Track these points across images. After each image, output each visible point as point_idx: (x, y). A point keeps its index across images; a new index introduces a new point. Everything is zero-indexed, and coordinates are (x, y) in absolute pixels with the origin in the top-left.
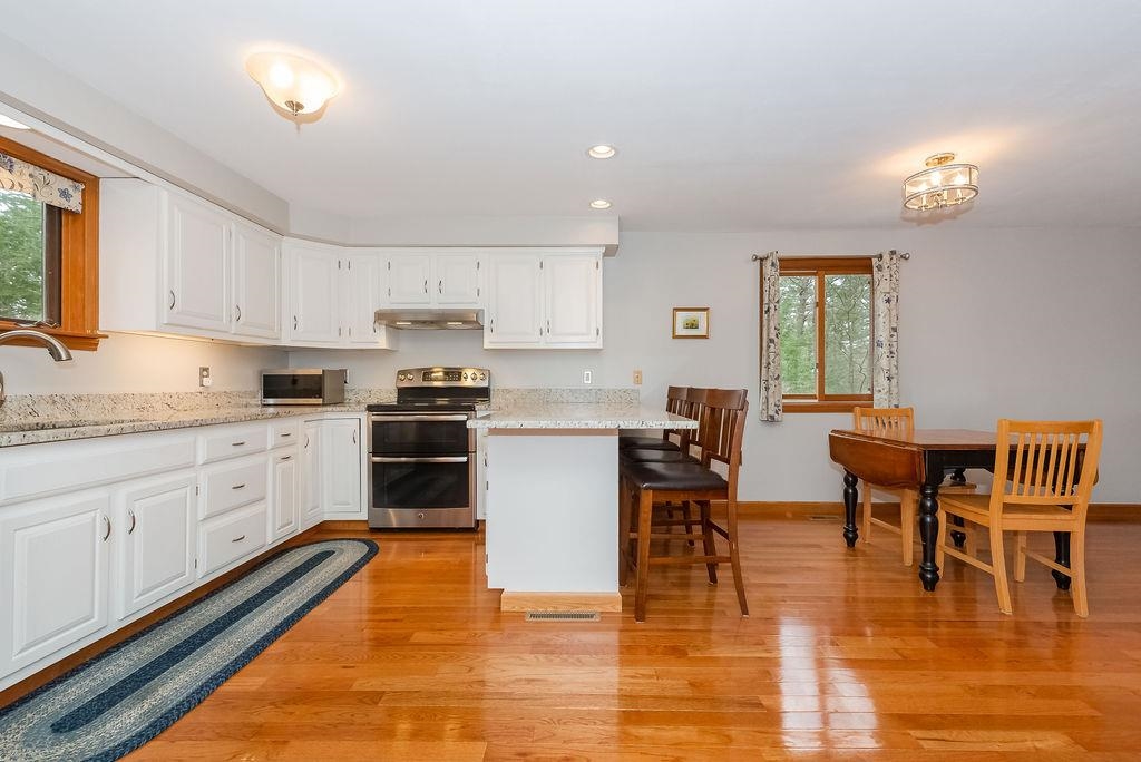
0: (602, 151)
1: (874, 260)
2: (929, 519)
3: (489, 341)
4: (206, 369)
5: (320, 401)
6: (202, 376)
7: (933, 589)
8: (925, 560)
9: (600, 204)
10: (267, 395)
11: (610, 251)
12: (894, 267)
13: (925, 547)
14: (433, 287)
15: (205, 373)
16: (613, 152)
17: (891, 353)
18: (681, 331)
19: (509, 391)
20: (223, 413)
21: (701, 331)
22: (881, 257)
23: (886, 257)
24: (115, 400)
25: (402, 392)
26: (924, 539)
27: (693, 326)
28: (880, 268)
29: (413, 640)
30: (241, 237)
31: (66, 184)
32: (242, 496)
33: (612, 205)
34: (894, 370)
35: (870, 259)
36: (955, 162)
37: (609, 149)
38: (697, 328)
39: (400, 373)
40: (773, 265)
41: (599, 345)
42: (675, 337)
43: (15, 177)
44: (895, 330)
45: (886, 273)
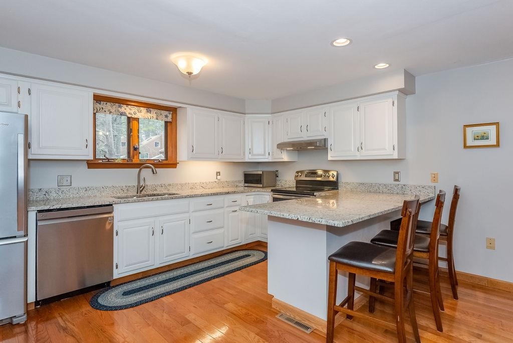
0: (342, 42)
3: (331, 156)
4: (219, 173)
5: (261, 186)
6: (217, 175)
9: (382, 66)
10: (246, 182)
14: (304, 129)
15: (218, 174)
16: (349, 42)
18: (470, 142)
20: (226, 190)
21: (491, 141)
24: (182, 185)
25: (298, 182)
27: (483, 137)
29: (226, 306)
30: (224, 119)
31: (166, 113)
32: (211, 225)
33: (390, 65)
37: (346, 40)
39: (297, 172)
41: (394, 157)
42: (466, 147)
43: (151, 115)
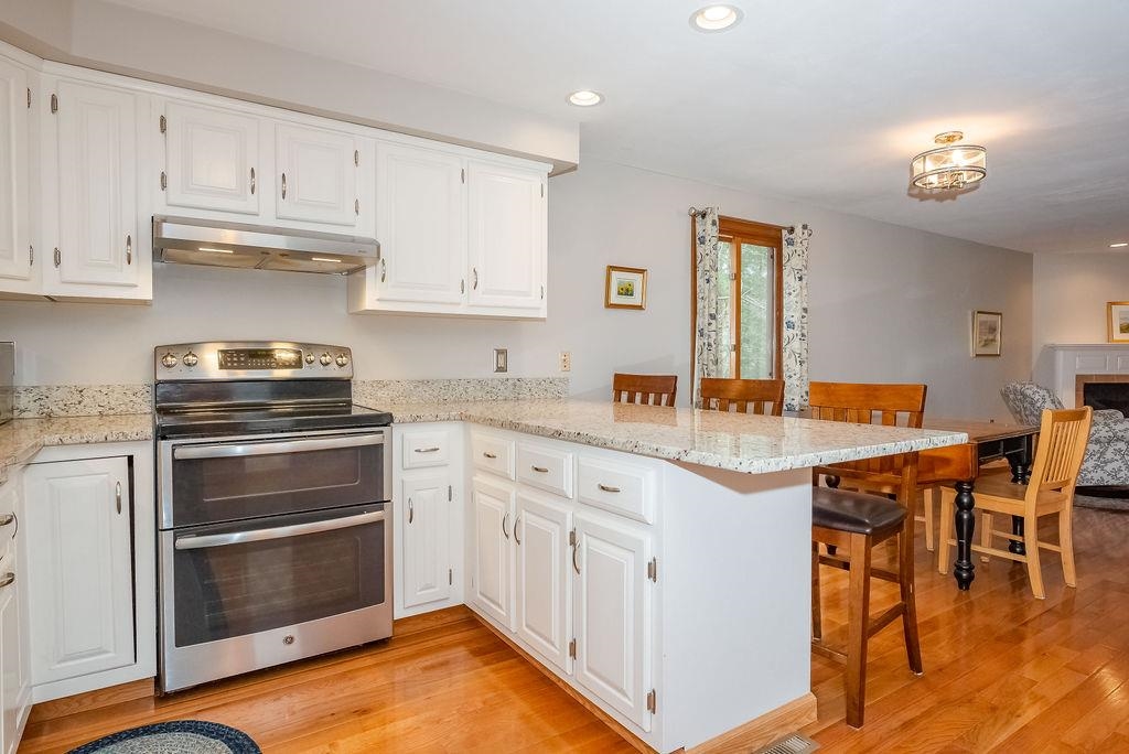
1: (784, 232)
2: (965, 517)
3: (373, 296)
7: (967, 588)
8: (961, 558)
11: (560, 170)
12: (805, 243)
13: (960, 545)
17: (803, 335)
18: (615, 299)
19: (382, 384)
21: (635, 300)
22: (792, 230)
23: (798, 230)
26: (960, 536)
27: (627, 292)
28: (790, 242)
33: (602, 100)
34: (804, 354)
35: (779, 229)
36: (963, 142)
38: (632, 295)
40: (714, 223)
41: (543, 314)
42: (609, 306)
44: (805, 310)
45: (799, 249)
